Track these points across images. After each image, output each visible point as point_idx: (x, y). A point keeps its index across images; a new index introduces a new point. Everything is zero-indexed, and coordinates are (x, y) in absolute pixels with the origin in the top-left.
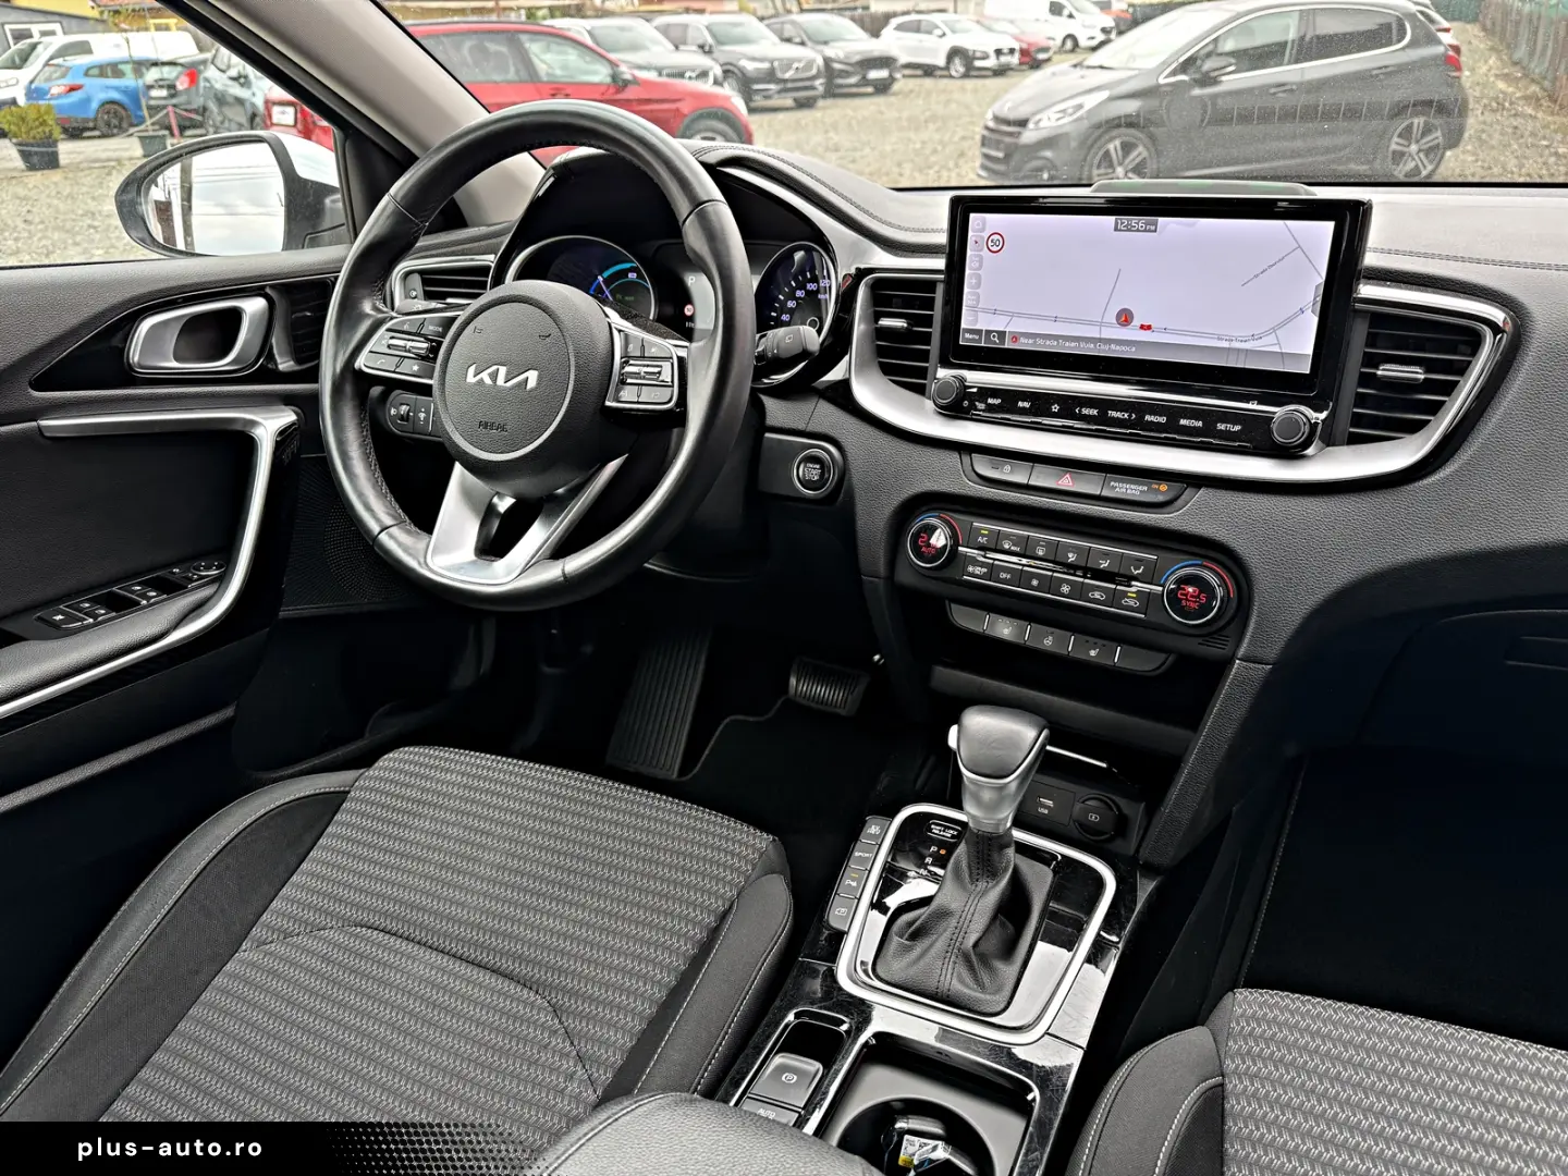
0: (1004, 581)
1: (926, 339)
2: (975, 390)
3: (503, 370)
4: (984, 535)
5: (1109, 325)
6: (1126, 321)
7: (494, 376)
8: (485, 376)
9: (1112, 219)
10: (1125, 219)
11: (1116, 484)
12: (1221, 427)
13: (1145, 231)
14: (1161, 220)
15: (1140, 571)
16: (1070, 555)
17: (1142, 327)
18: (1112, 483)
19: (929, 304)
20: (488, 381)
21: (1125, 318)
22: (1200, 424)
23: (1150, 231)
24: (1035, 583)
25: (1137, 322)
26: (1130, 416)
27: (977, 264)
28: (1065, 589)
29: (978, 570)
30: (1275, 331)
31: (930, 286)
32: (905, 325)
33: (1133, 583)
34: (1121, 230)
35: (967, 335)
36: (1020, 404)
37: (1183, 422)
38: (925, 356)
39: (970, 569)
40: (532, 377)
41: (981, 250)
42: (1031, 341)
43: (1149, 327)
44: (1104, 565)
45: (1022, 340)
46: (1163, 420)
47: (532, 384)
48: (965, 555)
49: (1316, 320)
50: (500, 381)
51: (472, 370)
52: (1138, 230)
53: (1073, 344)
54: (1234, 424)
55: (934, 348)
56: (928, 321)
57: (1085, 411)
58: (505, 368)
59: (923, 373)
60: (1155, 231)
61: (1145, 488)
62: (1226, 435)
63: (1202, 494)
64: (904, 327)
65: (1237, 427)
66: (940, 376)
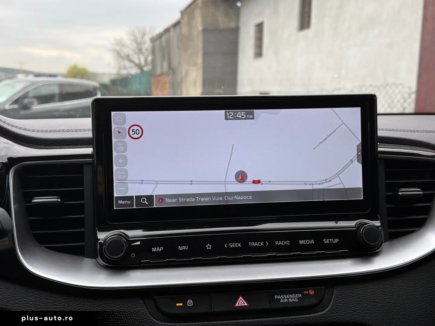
1: (81, 209)
2: (139, 243)
5: (231, 183)
6: (242, 179)
9: (223, 112)
10: (232, 112)
11: (279, 297)
12: (326, 241)
13: (246, 119)
14: (255, 111)
17: (254, 182)
18: (276, 297)
19: (79, 182)
21: (241, 177)
22: (312, 242)
23: (249, 119)
25: (250, 179)
26: (265, 244)
27: (123, 148)
30: (338, 176)
32: (59, 200)
34: (229, 119)
35: (120, 202)
36: (180, 248)
37: (301, 242)
38: (80, 223)
41: (125, 137)
42: (174, 200)
43: (259, 182)
45: (167, 200)
46: (287, 243)
49: (360, 166)
52: (241, 119)
53: (207, 199)
54: (334, 238)
55: (88, 215)
56: (80, 195)
57: (232, 245)
59: (80, 237)
60: (253, 118)
61: (300, 295)
62: (331, 246)
63: (337, 292)
64: (57, 201)
65: (336, 240)
66: (102, 236)
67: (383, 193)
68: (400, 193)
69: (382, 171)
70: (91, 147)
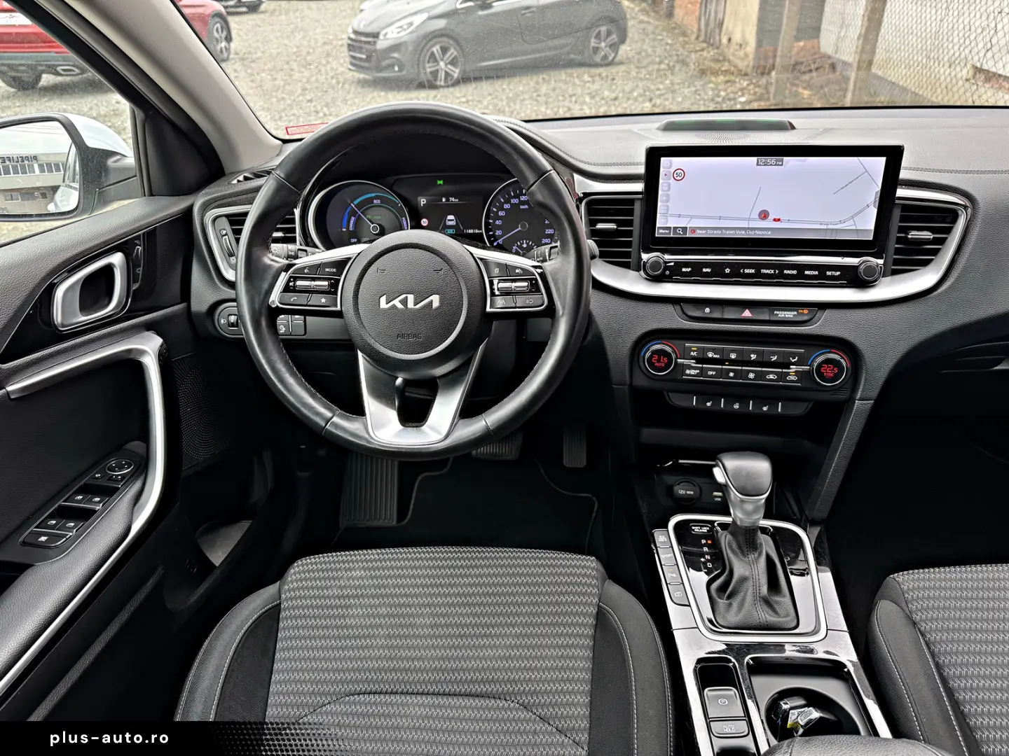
0: (711, 376)
1: (630, 234)
2: (672, 264)
3: (411, 298)
4: (694, 351)
5: (754, 220)
6: (765, 216)
7: (404, 302)
8: (397, 302)
9: (755, 159)
10: (763, 159)
11: (778, 313)
12: (829, 273)
13: (775, 165)
14: (785, 158)
15: (796, 360)
16: (752, 356)
17: (775, 220)
18: (775, 312)
19: (631, 213)
20: (400, 306)
21: (764, 215)
22: (817, 273)
23: (778, 165)
24: (732, 374)
25: (771, 217)
26: (775, 272)
27: (667, 188)
28: (751, 376)
29: (693, 372)
30: (853, 218)
31: (632, 202)
32: (615, 227)
33: (791, 367)
34: (760, 165)
35: (661, 231)
36: (704, 270)
37: (807, 272)
38: (629, 244)
39: (688, 372)
40: (436, 300)
41: (670, 179)
42: (704, 232)
43: (779, 220)
44: (774, 358)
45: (698, 231)
46: (795, 272)
47: (436, 304)
48: (683, 365)
49: (875, 211)
50: (411, 305)
51: (383, 300)
52: (771, 165)
53: (731, 232)
54: (836, 271)
55: (635, 239)
56: (630, 223)
57: (747, 271)
58: (412, 296)
59: (628, 255)
60: (782, 165)
61: (796, 313)
62: (833, 278)
63: (828, 313)
64: (614, 228)
65: (838, 273)
66: (645, 257)
67: (894, 234)
68: (910, 236)
69: (897, 213)
70: (641, 182)
